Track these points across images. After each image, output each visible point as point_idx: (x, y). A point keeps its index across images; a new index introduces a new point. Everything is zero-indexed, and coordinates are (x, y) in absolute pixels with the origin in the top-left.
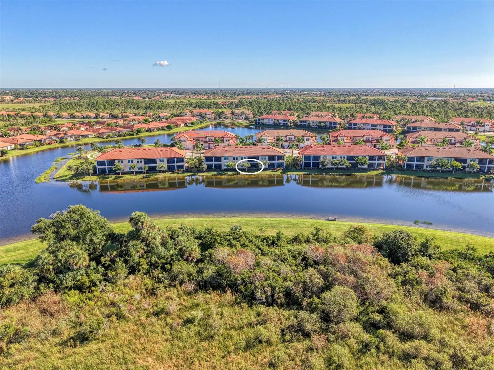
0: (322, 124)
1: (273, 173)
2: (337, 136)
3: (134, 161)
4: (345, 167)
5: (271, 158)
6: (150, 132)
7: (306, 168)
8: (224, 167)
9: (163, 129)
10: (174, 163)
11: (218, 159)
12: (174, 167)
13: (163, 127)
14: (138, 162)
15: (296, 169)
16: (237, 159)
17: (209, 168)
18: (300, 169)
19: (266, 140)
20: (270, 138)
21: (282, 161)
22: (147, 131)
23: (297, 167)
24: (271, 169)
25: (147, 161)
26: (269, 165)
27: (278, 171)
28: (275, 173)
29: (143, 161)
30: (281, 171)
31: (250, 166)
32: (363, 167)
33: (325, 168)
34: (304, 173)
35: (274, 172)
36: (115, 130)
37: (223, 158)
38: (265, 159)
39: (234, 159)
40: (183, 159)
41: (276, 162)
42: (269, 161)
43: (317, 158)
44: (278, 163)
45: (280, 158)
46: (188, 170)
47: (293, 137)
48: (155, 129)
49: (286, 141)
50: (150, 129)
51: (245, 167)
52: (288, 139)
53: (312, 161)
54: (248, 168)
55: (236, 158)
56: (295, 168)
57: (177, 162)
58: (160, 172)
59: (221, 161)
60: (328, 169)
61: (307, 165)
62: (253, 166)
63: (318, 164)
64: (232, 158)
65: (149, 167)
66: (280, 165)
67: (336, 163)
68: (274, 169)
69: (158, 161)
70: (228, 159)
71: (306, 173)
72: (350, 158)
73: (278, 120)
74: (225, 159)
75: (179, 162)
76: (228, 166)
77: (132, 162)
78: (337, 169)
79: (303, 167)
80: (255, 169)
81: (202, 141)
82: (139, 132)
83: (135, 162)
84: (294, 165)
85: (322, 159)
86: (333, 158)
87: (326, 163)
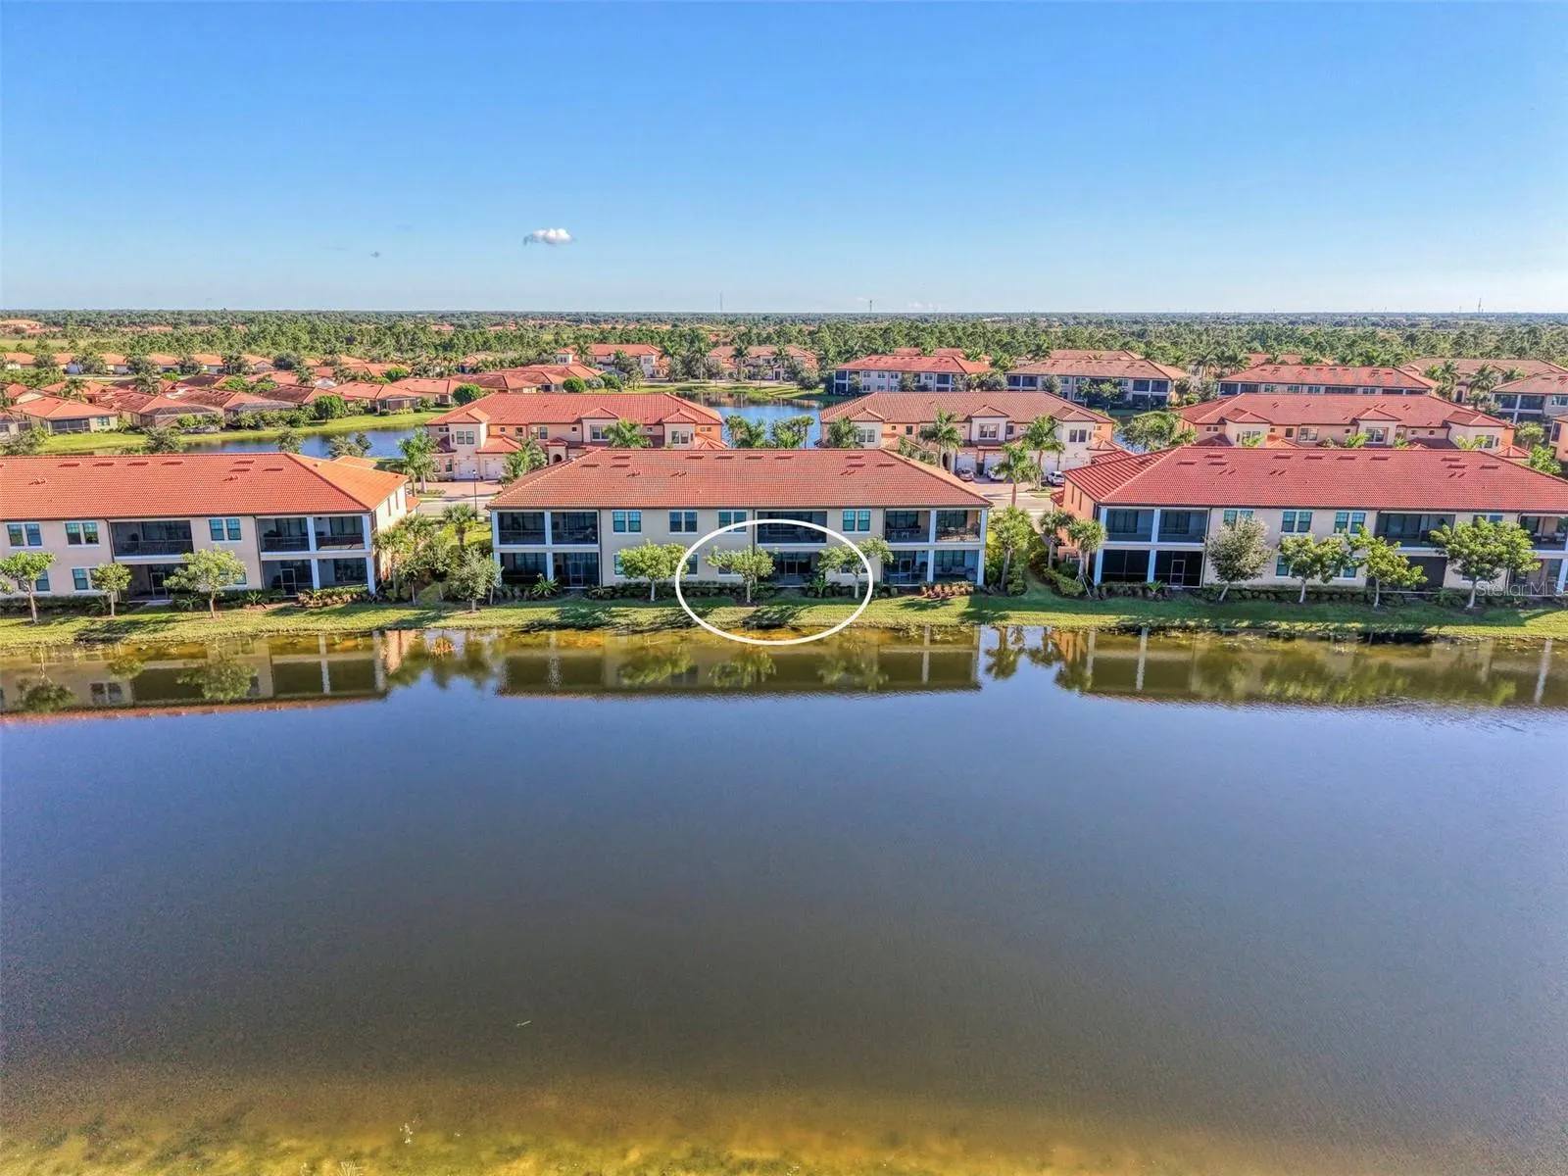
0: (1107, 388)
1: (911, 618)
2: (1222, 422)
3: (45, 530)
4: (1359, 581)
5: (903, 524)
6: (382, 414)
7: (1115, 585)
8: (611, 577)
9: (441, 404)
10: (304, 545)
11: (580, 525)
12: (304, 570)
13: (444, 397)
14: (74, 539)
15: (1056, 590)
16: (692, 526)
17: (520, 579)
18: (1083, 594)
19: (871, 438)
20: (887, 428)
21: (969, 543)
22: (371, 411)
23: (1064, 581)
24: (901, 592)
25: (131, 537)
26: (888, 568)
27: (944, 601)
28: (927, 617)
29: (102, 530)
30: (961, 604)
31: (767, 568)
32: (1483, 585)
33: (1240, 591)
34: (1111, 620)
35: (923, 607)
36: (220, 404)
37: (606, 521)
38: (865, 526)
39: (675, 526)
40: (356, 522)
41: (930, 548)
42: (888, 537)
43: (1183, 523)
44: (940, 554)
45: (956, 521)
46: (388, 594)
47: (1003, 422)
48: (407, 404)
49: (969, 444)
50: (383, 403)
51: (736, 578)
52: (975, 437)
53: (1154, 546)
54: (761, 579)
55: (684, 522)
56: (1051, 583)
57: (322, 541)
58: (202, 602)
59: (592, 537)
60: (1257, 594)
61: (1123, 568)
62: (791, 568)
63: (1195, 560)
64: (665, 519)
65: (134, 569)
66: (953, 569)
67: (1318, 559)
68: (917, 591)
69: (200, 530)
70: (636, 527)
71: (1126, 619)
72: (1397, 527)
73: (918, 375)
74: (618, 527)
75: (334, 541)
76: (631, 568)
77: (35, 537)
78: (1316, 595)
79: (1097, 579)
80: (804, 592)
81: (557, 441)
82: (323, 411)
83: (54, 536)
84: (1037, 566)
85: (1218, 530)
86: (1288, 527)
87: (1251, 559)
